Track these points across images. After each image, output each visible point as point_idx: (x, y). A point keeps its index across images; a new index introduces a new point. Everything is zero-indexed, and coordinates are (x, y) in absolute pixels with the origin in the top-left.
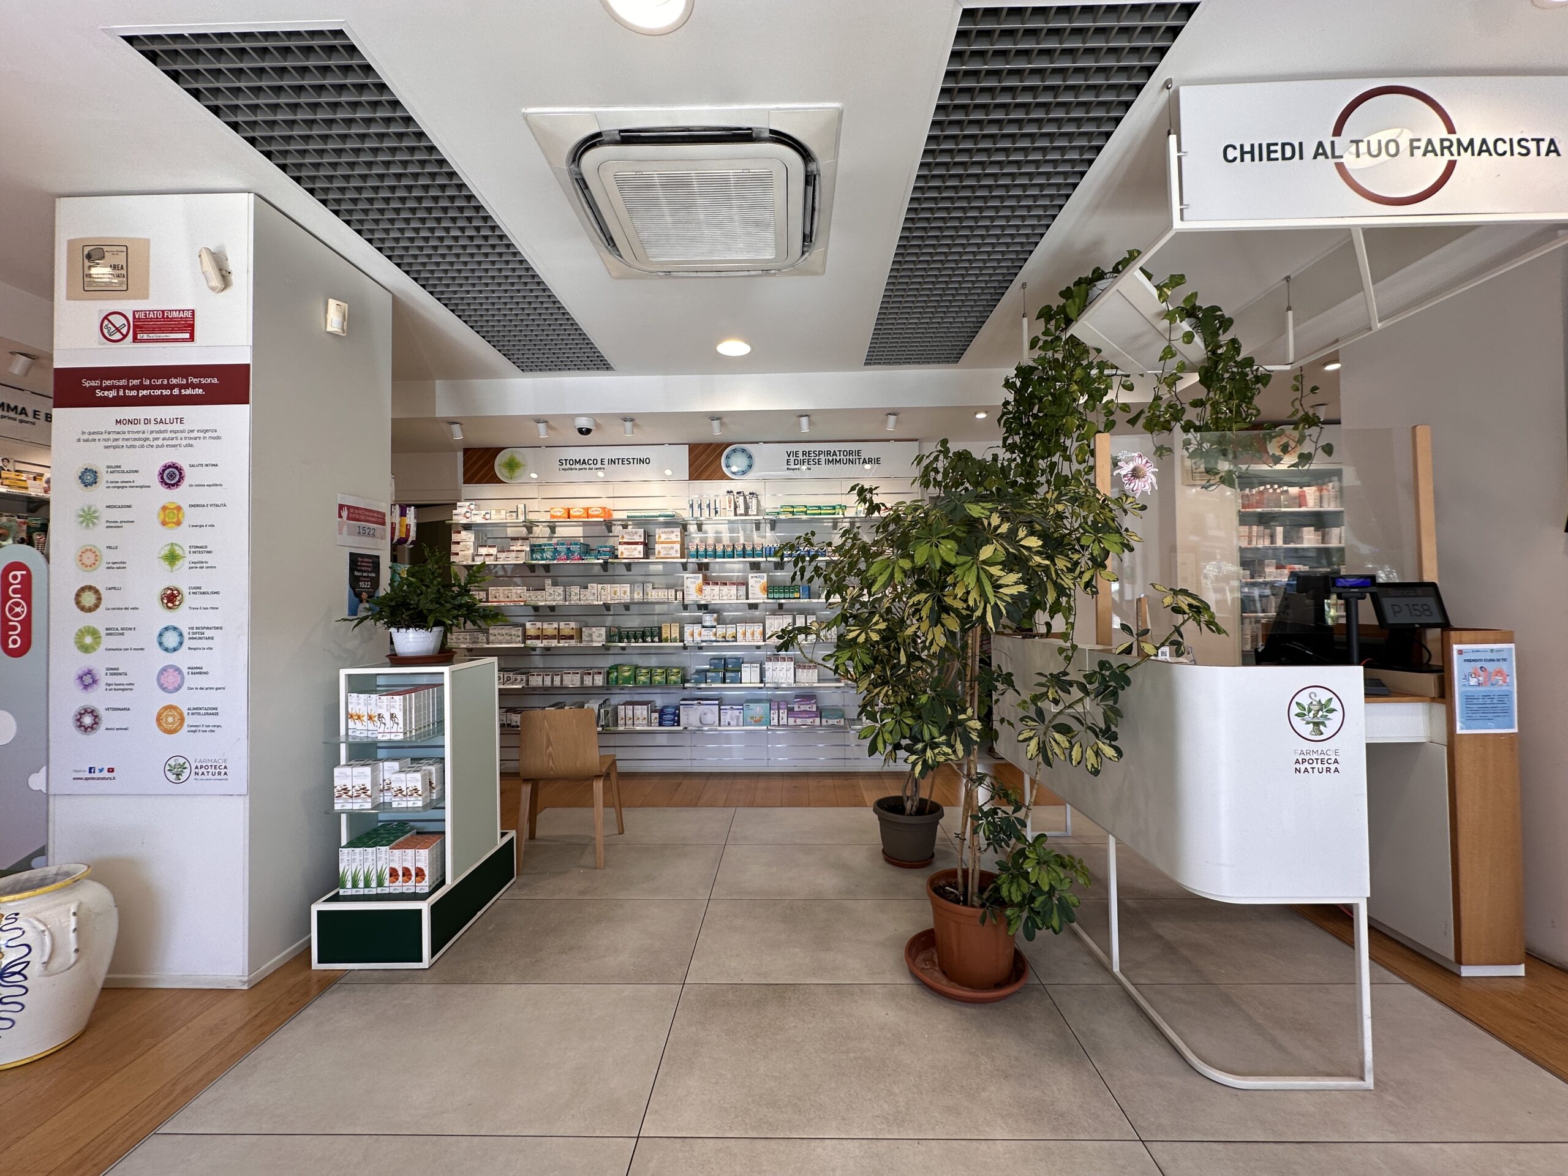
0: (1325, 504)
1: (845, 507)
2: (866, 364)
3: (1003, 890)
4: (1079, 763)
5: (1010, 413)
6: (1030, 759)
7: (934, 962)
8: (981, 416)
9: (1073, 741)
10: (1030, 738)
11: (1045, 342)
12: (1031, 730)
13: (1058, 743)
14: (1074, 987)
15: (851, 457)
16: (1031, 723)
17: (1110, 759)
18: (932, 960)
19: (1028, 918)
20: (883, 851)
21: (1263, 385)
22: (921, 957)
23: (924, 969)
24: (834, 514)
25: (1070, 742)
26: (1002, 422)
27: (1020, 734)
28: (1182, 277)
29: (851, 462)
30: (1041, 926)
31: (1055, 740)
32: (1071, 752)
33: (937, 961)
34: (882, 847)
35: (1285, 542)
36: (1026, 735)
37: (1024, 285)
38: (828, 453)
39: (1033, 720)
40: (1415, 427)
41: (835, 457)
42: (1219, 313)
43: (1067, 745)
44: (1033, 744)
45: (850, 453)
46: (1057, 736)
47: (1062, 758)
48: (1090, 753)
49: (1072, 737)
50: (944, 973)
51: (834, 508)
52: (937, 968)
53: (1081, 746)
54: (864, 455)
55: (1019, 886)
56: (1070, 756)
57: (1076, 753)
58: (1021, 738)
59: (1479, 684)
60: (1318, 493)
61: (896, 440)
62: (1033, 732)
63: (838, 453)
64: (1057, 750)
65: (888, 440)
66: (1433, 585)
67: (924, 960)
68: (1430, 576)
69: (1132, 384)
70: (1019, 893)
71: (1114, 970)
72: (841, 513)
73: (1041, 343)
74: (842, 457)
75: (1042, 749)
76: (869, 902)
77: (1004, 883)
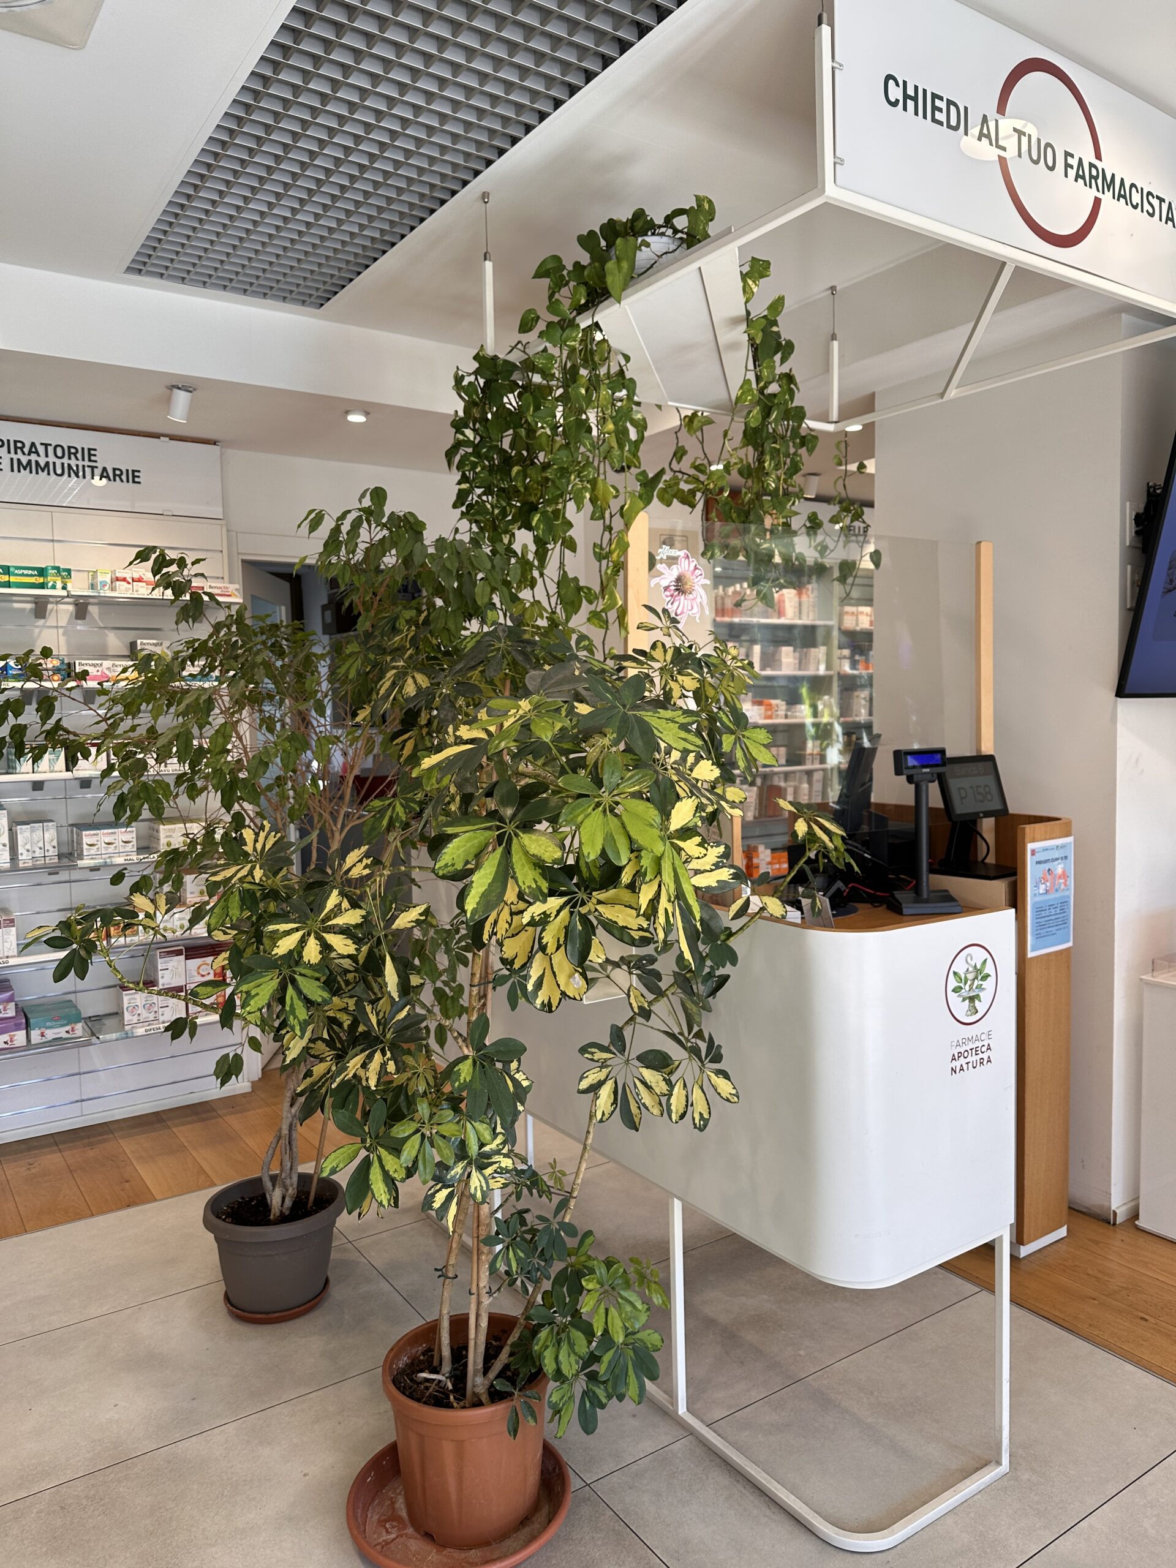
0: (804, 616)
1: (69, 571)
2: (129, 270)
3: (546, 1361)
4: (682, 1116)
5: (467, 443)
6: (601, 1121)
7: (399, 1519)
8: (356, 418)
9: (673, 1079)
10: (601, 1084)
11: (550, 325)
12: (601, 1067)
13: (648, 1087)
14: (634, 1467)
15: (73, 462)
16: (599, 1055)
17: (728, 1100)
18: (394, 1518)
19: (585, 1393)
20: (227, 1298)
21: (808, 450)
22: (373, 1517)
23: (387, 1543)
24: (42, 586)
25: (668, 1082)
26: (457, 458)
27: (582, 1078)
28: (767, 264)
29: (75, 472)
30: (604, 1400)
31: (644, 1083)
32: (669, 1100)
33: (404, 1513)
34: (221, 1288)
35: (763, 668)
36: (592, 1078)
37: (485, 197)
38: (18, 446)
39: (603, 1049)
40: (979, 543)
41: (33, 457)
42: (775, 329)
43: (663, 1087)
44: (606, 1092)
45: (72, 451)
46: (648, 1075)
47: (656, 1111)
48: (697, 1095)
49: (671, 1073)
50: (428, 1536)
51: (42, 572)
52: (410, 1530)
53: (685, 1085)
54: (103, 460)
55: (571, 1345)
56: (669, 1105)
57: (677, 1102)
58: (584, 1085)
59: (1047, 891)
60: (796, 599)
61: (172, 438)
62: (605, 1071)
63: (41, 450)
64: (647, 1098)
65: (157, 436)
66: (991, 758)
67: (382, 1523)
68: (987, 748)
69: (644, 420)
70: (573, 1358)
71: (680, 1413)
72: (59, 585)
73: (541, 326)
74: (52, 458)
75: (621, 1099)
76: (230, 1429)
77: (547, 1347)
